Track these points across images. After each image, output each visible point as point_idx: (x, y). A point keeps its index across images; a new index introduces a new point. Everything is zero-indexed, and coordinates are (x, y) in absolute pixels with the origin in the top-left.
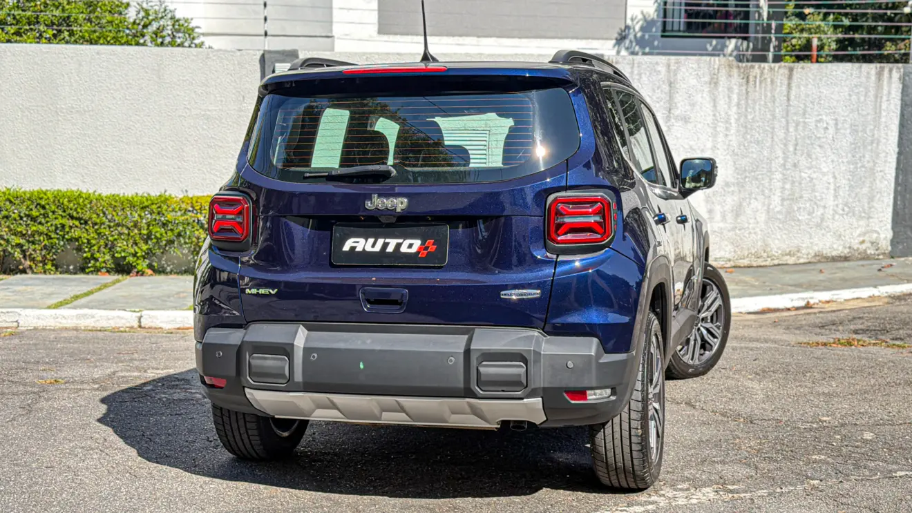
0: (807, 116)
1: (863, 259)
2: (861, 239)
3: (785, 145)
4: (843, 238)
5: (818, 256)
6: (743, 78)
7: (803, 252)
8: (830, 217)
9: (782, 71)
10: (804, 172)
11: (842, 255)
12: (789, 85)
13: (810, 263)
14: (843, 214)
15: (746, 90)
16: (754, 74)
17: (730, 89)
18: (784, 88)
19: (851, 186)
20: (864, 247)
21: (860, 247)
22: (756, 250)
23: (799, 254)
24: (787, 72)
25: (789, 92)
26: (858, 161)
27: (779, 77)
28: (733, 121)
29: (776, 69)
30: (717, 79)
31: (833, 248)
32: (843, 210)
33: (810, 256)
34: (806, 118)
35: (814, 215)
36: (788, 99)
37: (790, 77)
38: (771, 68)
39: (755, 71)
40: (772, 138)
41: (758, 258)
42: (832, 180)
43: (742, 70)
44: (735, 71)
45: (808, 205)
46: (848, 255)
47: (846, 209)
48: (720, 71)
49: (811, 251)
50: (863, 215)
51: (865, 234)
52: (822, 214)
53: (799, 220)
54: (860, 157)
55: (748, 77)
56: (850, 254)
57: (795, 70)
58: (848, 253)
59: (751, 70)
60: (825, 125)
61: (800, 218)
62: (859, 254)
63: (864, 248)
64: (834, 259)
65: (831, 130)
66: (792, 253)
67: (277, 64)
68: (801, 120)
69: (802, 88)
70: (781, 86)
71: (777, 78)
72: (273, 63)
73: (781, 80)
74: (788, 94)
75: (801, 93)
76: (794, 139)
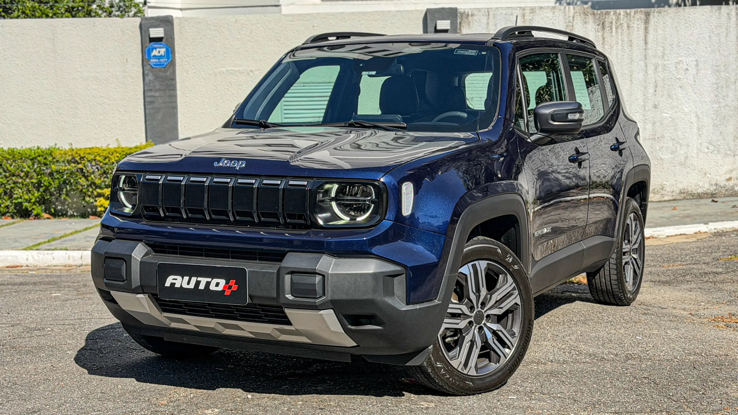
0: (666, 58)
1: (732, 195)
2: (728, 176)
3: (645, 88)
4: (709, 176)
5: (684, 193)
6: (598, 25)
7: (667, 190)
8: (694, 155)
9: (637, 16)
10: (664, 113)
11: (708, 191)
12: (646, 28)
13: (674, 200)
14: (708, 152)
15: (603, 35)
16: (610, 20)
18: (642, 32)
19: (715, 125)
20: (731, 183)
21: (727, 184)
23: (663, 192)
24: (643, 17)
25: (646, 36)
26: (721, 100)
27: (636, 22)
29: (632, 14)
30: (573, 26)
31: (698, 185)
32: (708, 148)
33: (674, 194)
34: (665, 61)
35: (676, 154)
36: (646, 43)
37: (647, 21)
38: (627, 14)
39: (610, 18)
40: (631, 81)
42: (694, 119)
43: (598, 17)
44: (590, 19)
45: (671, 144)
46: (714, 192)
47: (711, 148)
48: (575, 18)
49: (675, 190)
50: (729, 152)
51: (731, 171)
52: (685, 153)
53: (661, 159)
54: (724, 96)
55: (603, 23)
56: (717, 191)
57: (652, 14)
58: (715, 190)
59: (607, 16)
60: (686, 66)
61: (663, 157)
62: (727, 190)
63: (731, 185)
64: (700, 196)
65: (692, 71)
66: (656, 190)
67: (151, 29)
68: (660, 62)
69: (660, 32)
70: (638, 31)
71: (634, 23)
72: (148, 28)
73: (638, 24)
74: (645, 38)
75: (659, 36)
76: (654, 81)
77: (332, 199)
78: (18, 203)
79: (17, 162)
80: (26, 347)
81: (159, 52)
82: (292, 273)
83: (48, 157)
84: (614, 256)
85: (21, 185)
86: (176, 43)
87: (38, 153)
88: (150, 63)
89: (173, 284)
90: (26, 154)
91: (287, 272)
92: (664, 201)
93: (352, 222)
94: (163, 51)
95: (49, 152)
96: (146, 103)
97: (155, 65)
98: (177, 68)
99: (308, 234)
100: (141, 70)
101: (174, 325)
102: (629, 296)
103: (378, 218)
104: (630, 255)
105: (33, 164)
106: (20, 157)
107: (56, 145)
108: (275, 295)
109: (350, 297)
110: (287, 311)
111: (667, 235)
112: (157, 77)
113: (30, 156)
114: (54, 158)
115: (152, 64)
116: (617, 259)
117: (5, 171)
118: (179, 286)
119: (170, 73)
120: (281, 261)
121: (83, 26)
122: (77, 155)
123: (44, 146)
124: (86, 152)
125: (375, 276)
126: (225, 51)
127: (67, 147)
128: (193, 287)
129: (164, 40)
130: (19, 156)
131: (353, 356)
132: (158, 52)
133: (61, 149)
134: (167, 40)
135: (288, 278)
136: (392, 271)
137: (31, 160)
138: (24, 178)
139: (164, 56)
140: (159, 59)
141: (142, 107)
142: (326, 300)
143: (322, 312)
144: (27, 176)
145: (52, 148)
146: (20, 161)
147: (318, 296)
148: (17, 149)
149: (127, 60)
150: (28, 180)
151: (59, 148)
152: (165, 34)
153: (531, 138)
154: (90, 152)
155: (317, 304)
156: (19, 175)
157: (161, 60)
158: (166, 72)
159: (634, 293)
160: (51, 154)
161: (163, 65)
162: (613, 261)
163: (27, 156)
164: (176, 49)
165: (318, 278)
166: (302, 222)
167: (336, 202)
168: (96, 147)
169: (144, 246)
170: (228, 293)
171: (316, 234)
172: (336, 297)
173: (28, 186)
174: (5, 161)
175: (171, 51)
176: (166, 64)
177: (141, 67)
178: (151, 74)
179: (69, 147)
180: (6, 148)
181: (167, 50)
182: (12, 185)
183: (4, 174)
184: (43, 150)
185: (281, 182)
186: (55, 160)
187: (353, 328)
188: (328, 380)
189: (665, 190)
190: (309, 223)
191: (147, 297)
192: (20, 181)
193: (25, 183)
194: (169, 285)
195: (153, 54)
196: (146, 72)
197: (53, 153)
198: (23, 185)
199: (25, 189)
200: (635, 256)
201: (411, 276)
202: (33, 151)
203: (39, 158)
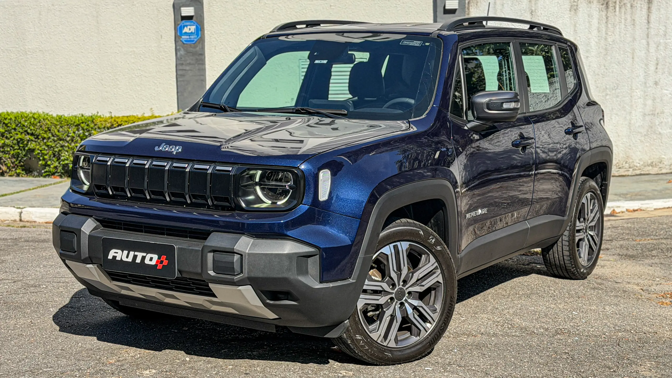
0: (668, 37)
3: (647, 65)
6: (602, 5)
7: (665, 163)
10: (665, 89)
12: (649, 8)
15: (606, 15)
16: (614, 1)
17: (590, 16)
18: (645, 11)
22: (617, 161)
23: (661, 165)
25: (648, 15)
27: (639, 2)
28: (593, 43)
30: (577, 6)
34: (666, 39)
36: (649, 22)
37: (650, 2)
40: (633, 58)
41: (620, 168)
53: (660, 133)
55: (607, 3)
61: (662, 132)
66: (654, 164)
67: (182, 9)
68: (661, 41)
69: (663, 11)
70: (641, 10)
71: (637, 3)
72: (180, 7)
73: (641, 4)
74: (648, 18)
75: (661, 16)
76: (655, 59)
77: (256, 184)
78: (65, 164)
79: (63, 127)
80: (17, 302)
81: (190, 29)
82: (214, 251)
83: (90, 124)
84: (566, 233)
85: (67, 149)
86: (205, 21)
87: (82, 120)
88: (181, 39)
89: (114, 257)
90: (71, 121)
91: (209, 250)
92: (662, 174)
93: (274, 206)
94: (193, 28)
95: (92, 119)
96: (178, 76)
97: (186, 41)
98: (206, 44)
99: (232, 216)
100: (174, 45)
101: (124, 292)
102: (582, 270)
103: (295, 202)
104: (586, 232)
105: (78, 130)
106: (66, 124)
107: (98, 113)
108: (200, 271)
109: (265, 276)
110: (211, 285)
111: (655, 207)
112: (188, 52)
113: (74, 122)
114: (95, 125)
115: (183, 40)
116: (569, 236)
117: (53, 136)
118: (120, 259)
119: (200, 48)
120: (205, 239)
121: (123, 5)
122: (115, 123)
123: (88, 113)
124: (123, 120)
125: (289, 256)
126: (250, 29)
127: (108, 115)
128: (131, 261)
129: (194, 18)
130: (65, 122)
131: (277, 327)
132: (188, 29)
133: (102, 116)
134: (197, 18)
135: (210, 256)
136: (306, 252)
137: (76, 126)
138: (70, 142)
139: (194, 33)
140: (189, 36)
141: (175, 80)
142: (244, 277)
143: (240, 288)
144: (72, 141)
145: (94, 115)
146: (66, 127)
147: (236, 274)
148: (64, 116)
149: (161, 36)
150: (73, 144)
151: (100, 116)
152: (195, 12)
153: (467, 125)
154: (127, 120)
155: (235, 281)
156: (66, 140)
157: (191, 37)
158: (195, 47)
159: (589, 267)
160: (93, 122)
161: (193, 41)
162: (565, 238)
163: (72, 123)
164: (205, 27)
165: (236, 257)
166: (227, 204)
167: (260, 186)
168: (133, 116)
169: (93, 221)
170: (160, 266)
171: (240, 215)
172: (252, 275)
173: (73, 150)
174: (53, 127)
175: (200, 28)
176: (195, 40)
177: (174, 42)
178: (182, 49)
179: (109, 115)
180: (55, 115)
181: (197, 27)
182: (60, 148)
183: (52, 138)
184: (86, 118)
185: (209, 168)
186: (96, 127)
187: (271, 302)
188: (266, 345)
189: (663, 164)
190: (233, 205)
191: (96, 267)
192: (66, 144)
193: (70, 147)
194: (111, 258)
195: (184, 31)
196: (178, 48)
197: (94, 121)
198: (69, 148)
199: (71, 152)
200: (592, 233)
201: (325, 257)
202: (77, 118)
203: (82, 125)
